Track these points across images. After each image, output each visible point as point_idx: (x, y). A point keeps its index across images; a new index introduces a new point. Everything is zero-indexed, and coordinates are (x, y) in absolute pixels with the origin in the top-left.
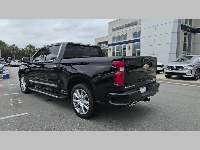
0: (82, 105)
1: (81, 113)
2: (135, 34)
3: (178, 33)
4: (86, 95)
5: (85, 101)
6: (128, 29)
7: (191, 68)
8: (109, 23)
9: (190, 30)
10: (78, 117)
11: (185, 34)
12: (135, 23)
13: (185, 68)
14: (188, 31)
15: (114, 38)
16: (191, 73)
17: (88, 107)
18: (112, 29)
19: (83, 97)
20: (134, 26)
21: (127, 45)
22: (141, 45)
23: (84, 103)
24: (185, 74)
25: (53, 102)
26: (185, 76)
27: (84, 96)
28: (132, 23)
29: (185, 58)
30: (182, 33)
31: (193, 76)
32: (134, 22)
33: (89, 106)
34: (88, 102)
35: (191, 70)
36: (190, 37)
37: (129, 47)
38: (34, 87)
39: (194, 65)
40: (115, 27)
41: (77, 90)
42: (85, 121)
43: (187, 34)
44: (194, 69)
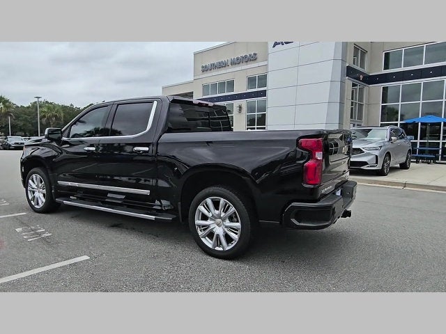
0: (219, 231)
1: (217, 248)
2: (251, 81)
3: (342, 82)
4: (232, 209)
5: (228, 223)
6: (238, 68)
7: (377, 153)
8: (195, 54)
9: (361, 77)
10: (208, 257)
11: (354, 85)
12: (253, 58)
13: (366, 151)
14: (358, 79)
15: (205, 87)
16: (377, 163)
17: (236, 234)
18: (203, 67)
19: (223, 215)
20: (249, 62)
21: (236, 103)
22: (269, 105)
23: (226, 227)
24: (365, 163)
25: (127, 229)
26: (365, 168)
27: (225, 211)
28: (246, 56)
29: (358, 134)
30: (349, 82)
31: (379, 167)
32: (250, 55)
33: (239, 232)
34: (238, 225)
35: (377, 156)
36: (361, 90)
37: (240, 107)
38: (67, 197)
39: (381, 147)
40: (208, 63)
41: (209, 201)
42: (230, 263)
43: (356, 85)
44: (381, 155)
